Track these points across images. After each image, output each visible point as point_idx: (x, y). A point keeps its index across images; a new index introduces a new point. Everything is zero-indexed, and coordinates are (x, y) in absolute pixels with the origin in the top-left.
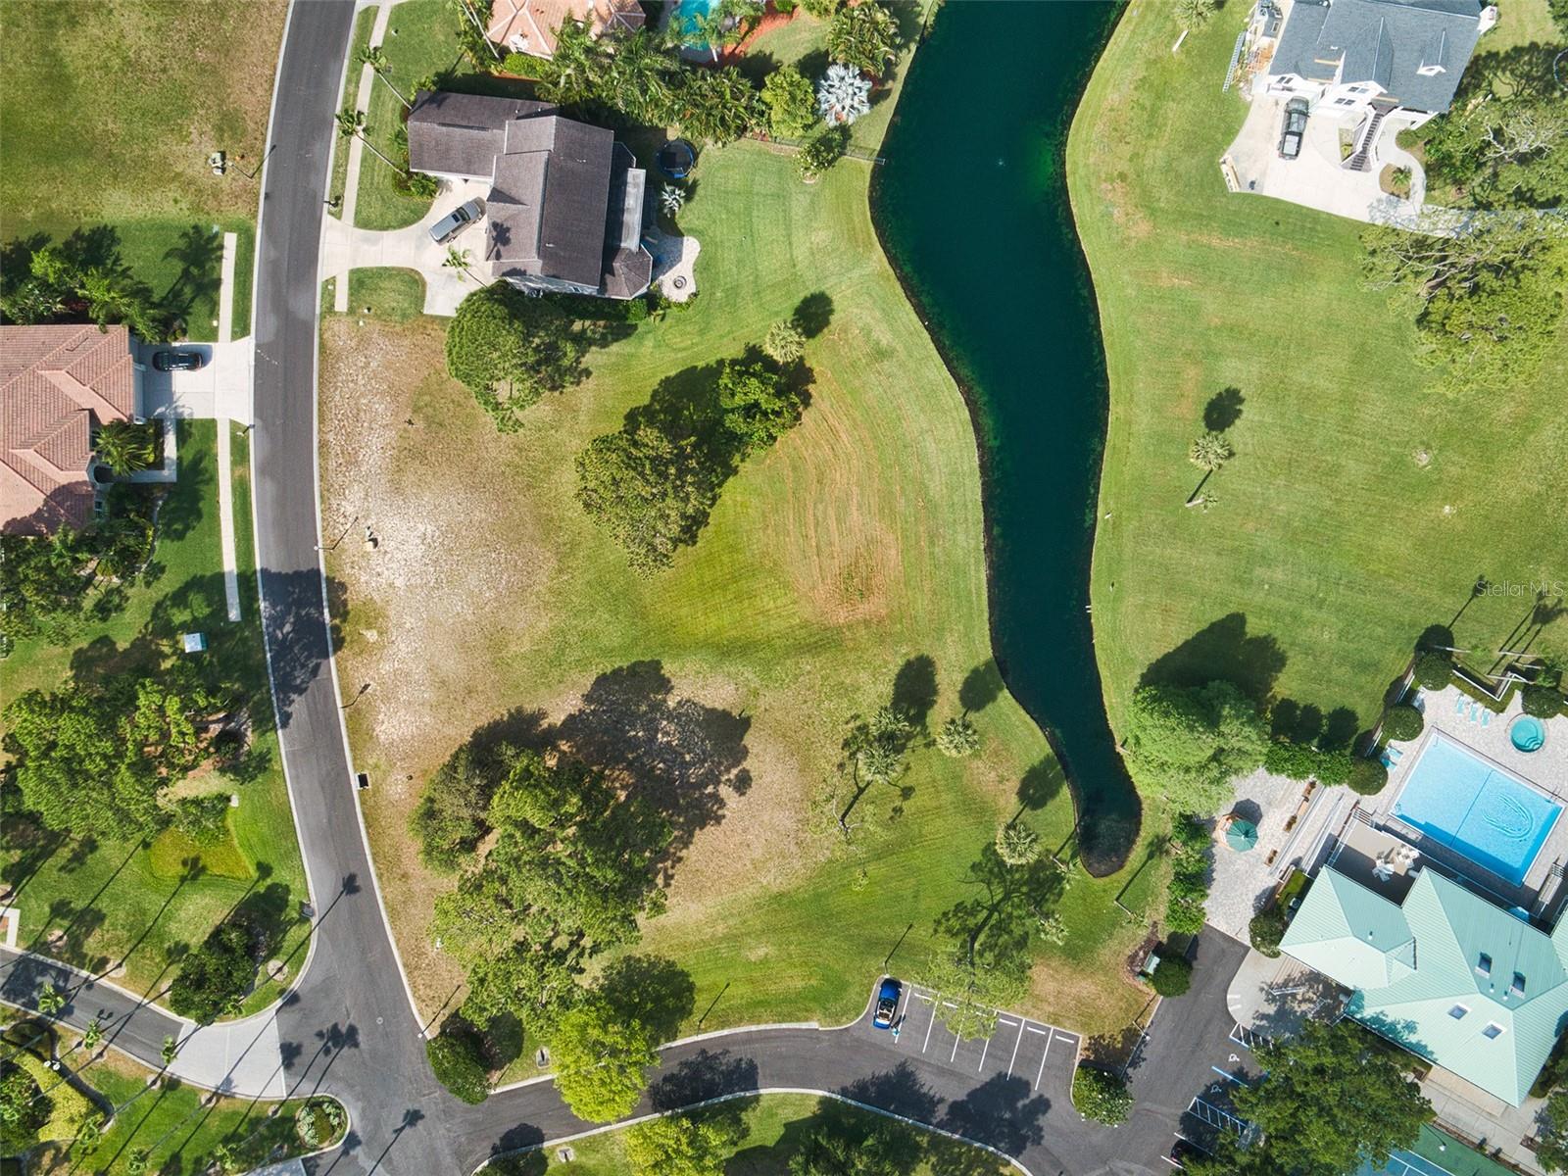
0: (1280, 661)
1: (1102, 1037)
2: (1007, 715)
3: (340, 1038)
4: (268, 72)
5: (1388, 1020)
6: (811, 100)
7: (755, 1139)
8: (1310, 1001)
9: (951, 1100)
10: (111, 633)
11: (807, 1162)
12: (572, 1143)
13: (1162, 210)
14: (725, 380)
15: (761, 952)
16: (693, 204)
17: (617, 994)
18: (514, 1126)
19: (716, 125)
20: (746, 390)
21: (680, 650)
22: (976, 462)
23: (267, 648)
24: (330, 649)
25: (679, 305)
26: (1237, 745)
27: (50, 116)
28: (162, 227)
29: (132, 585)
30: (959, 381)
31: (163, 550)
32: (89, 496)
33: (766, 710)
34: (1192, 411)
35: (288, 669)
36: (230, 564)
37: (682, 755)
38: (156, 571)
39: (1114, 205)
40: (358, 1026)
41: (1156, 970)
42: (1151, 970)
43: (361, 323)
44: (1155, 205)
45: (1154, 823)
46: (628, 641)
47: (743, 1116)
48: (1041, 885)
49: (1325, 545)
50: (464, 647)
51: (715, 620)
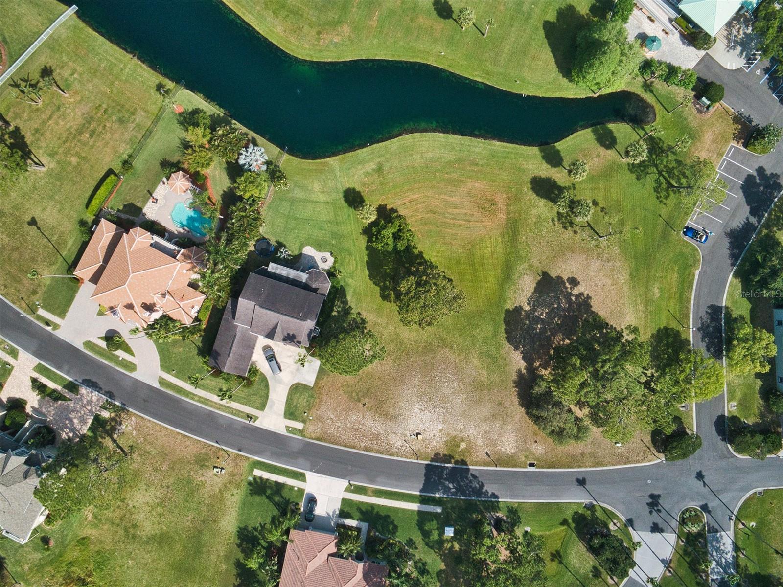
0: (571, 8)
1: (734, 134)
2: (568, 146)
3: (654, 502)
4: (180, 437)
6: (253, 175)
7: (746, 313)
8: (739, 29)
9: (748, 214)
10: (436, 570)
11: (767, 288)
12: (728, 402)
13: (339, 17)
14: (379, 247)
15: (656, 290)
16: (287, 246)
18: (714, 428)
19: (256, 223)
20: (387, 236)
21: (502, 298)
22: (441, 135)
23: (458, 497)
24: (465, 467)
25: (335, 262)
27: (178, 547)
28: (244, 504)
29: (415, 556)
30: (401, 135)
31: (401, 538)
32: (369, 565)
33: (540, 263)
34: (441, 25)
35: (470, 489)
36: (414, 507)
37: (554, 308)
38: (410, 543)
39: (331, 41)
40: (650, 493)
41: (709, 99)
42: (708, 103)
43: (311, 418)
44: (336, 20)
45: (636, 88)
46: (492, 322)
47: (734, 316)
48: (655, 147)
50: (478, 402)
51: (491, 279)
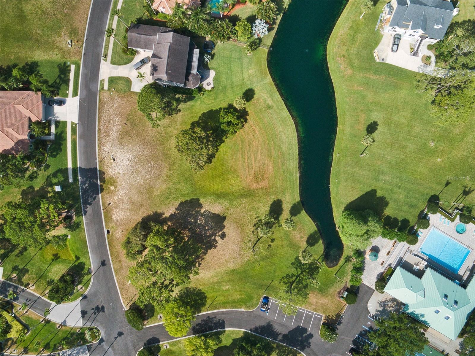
0: (387, 204)
1: (329, 316)
2: (304, 218)
3: (99, 309)
4: (86, 16)
5: (416, 313)
6: (250, 30)
7: (223, 344)
8: (393, 307)
9: (283, 333)
10: (33, 185)
11: (239, 351)
12: (168, 343)
13: (355, 66)
14: (221, 114)
15: (227, 287)
16: (213, 60)
17: (183, 299)
18: (151, 337)
19: (221, 37)
20: (228, 117)
21: (205, 195)
22: (297, 141)
23: (80, 191)
24: (100, 192)
25: (208, 91)
26: (373, 229)
27: (19, 28)
28: (52, 62)
29: (40, 171)
30: (292, 116)
31: (50, 160)
32: (28, 143)
33: (231, 214)
34: (362, 128)
35: (87, 197)
36: (70, 165)
37: (205, 227)
38: (48, 166)
39: (341, 64)
40: (105, 306)
41: (346, 296)
42: (345, 296)
43: (112, 93)
44: (353, 65)
45: (347, 252)
46: (190, 192)
47: (220, 336)
48: (312, 269)
49: (402, 169)
50: (140, 192)
51: (216, 186)
